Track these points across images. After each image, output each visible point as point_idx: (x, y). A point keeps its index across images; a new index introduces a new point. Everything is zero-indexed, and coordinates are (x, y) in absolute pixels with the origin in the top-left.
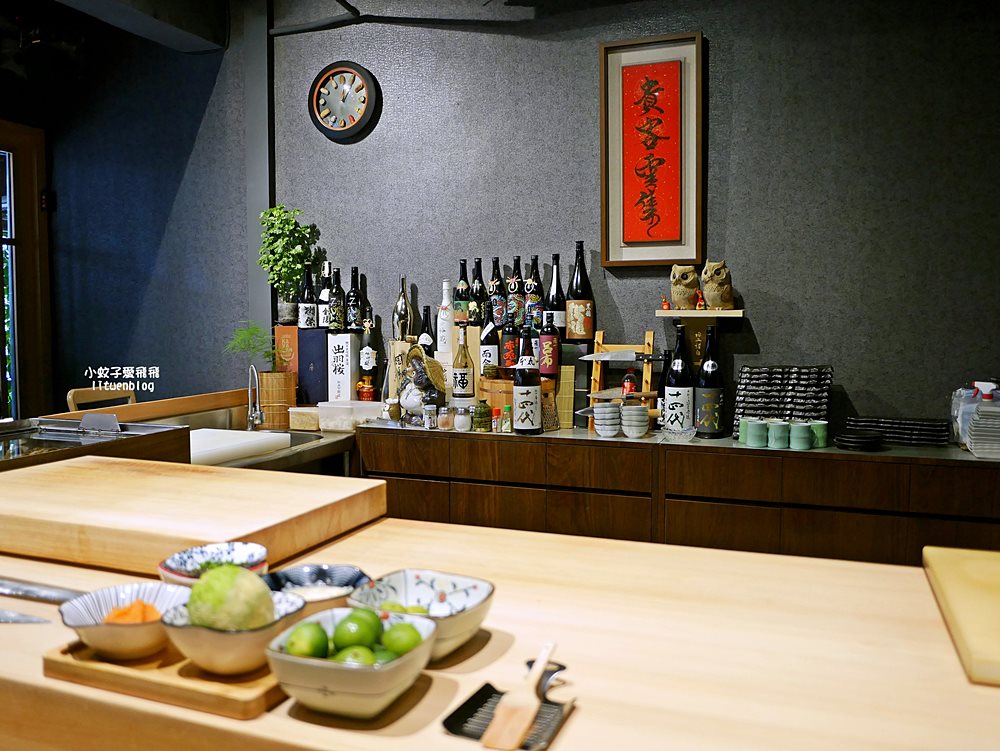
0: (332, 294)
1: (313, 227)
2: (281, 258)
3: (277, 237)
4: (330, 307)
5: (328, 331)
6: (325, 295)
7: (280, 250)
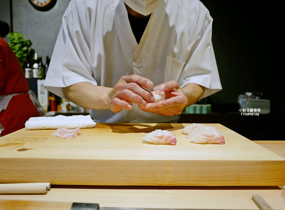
0: (39, 66)
1: (29, 41)
2: (18, 51)
3: (15, 44)
4: (39, 70)
5: (37, 79)
6: (36, 65)
7: (17, 49)
